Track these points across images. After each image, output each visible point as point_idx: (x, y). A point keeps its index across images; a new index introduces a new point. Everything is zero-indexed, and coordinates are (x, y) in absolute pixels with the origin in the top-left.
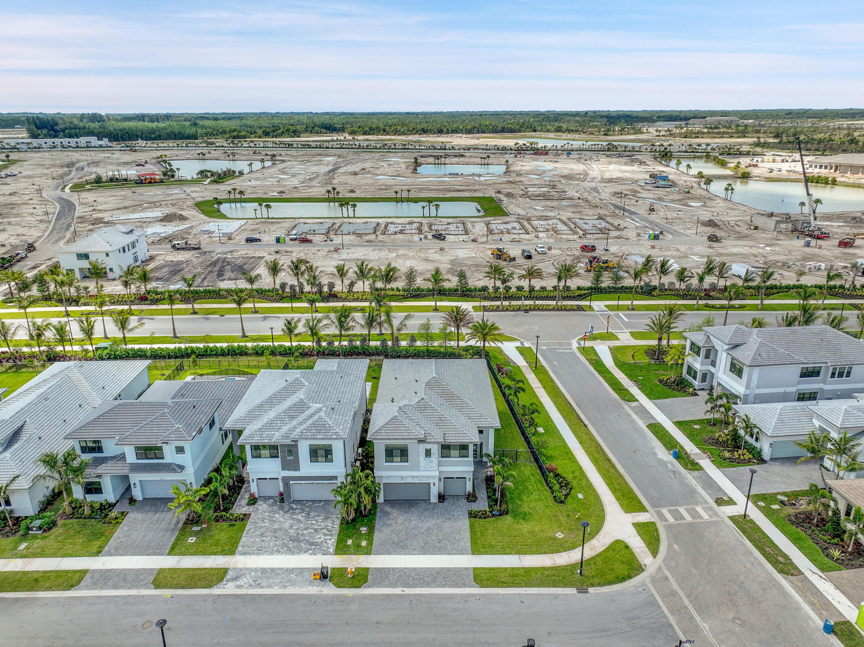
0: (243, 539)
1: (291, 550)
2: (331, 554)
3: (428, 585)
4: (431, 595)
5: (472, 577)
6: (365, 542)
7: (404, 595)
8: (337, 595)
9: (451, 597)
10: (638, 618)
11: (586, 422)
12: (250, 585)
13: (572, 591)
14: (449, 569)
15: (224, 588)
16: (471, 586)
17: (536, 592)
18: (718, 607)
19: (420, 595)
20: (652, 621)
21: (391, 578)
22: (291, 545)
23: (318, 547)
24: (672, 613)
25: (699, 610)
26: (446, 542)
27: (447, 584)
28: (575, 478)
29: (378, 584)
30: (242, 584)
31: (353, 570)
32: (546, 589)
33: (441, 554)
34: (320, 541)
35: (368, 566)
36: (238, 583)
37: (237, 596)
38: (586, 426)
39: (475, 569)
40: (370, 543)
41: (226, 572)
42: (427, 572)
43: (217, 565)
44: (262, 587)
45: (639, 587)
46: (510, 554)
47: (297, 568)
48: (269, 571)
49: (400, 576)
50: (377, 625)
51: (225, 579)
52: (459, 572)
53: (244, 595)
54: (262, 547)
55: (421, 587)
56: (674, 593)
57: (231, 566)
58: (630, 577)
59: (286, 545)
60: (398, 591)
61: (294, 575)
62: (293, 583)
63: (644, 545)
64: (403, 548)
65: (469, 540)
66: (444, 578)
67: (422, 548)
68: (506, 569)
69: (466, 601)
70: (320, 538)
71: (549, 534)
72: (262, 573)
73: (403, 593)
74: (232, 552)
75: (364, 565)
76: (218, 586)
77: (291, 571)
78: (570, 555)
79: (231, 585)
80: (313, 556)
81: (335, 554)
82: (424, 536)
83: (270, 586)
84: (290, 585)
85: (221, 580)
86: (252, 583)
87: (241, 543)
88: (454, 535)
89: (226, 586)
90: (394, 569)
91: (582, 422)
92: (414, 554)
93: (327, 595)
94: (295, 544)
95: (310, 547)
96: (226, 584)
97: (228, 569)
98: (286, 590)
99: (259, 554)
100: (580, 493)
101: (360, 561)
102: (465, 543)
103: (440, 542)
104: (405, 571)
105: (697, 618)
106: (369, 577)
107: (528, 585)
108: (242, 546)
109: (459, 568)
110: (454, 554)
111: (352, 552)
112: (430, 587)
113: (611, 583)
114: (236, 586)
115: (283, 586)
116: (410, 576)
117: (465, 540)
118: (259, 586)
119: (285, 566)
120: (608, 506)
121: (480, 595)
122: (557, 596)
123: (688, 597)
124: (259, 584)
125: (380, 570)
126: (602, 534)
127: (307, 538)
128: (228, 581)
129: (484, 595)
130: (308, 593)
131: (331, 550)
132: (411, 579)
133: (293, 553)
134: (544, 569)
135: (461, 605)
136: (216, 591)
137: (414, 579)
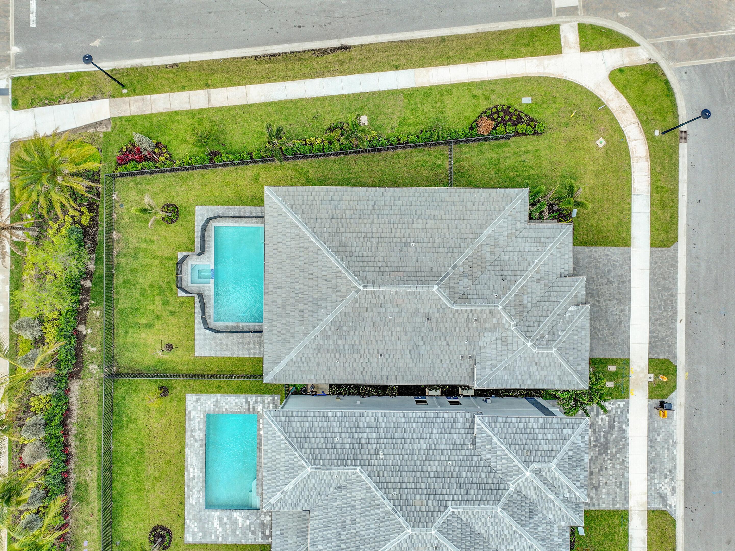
0: (603, 506)
1: (621, 449)
2: (628, 403)
3: (673, 296)
4: (688, 293)
5: (663, 249)
6: (609, 367)
7: (687, 320)
8: (686, 388)
9: (690, 273)
10: (722, 91)
11: (335, 43)
12: (672, 480)
13: (683, 148)
14: (653, 273)
15: (675, 506)
16: (676, 251)
17: (685, 186)
18: (712, 7)
19: (687, 304)
20: (726, 78)
21: (664, 335)
22: (614, 451)
23: (616, 419)
24: (717, 55)
25: (715, 27)
26: (612, 274)
27: (673, 276)
28: (487, 98)
29: (672, 347)
30: (669, 489)
31: (652, 376)
32: (680, 174)
33: (630, 281)
34: (607, 419)
35: (647, 360)
36: (669, 494)
37: (687, 488)
38: (345, 48)
39: (652, 245)
40: (613, 361)
41: (653, 510)
42: (656, 296)
44: (675, 467)
45: (681, 77)
46: (630, 204)
47: (648, 436)
48: (651, 465)
49: (661, 325)
50: (727, 345)
51: (664, 508)
52: (656, 263)
53: (685, 482)
54: (616, 482)
55: (676, 303)
56: (692, 44)
57: (645, 508)
58: (667, 82)
59: (613, 456)
60: (681, 328)
61: (658, 438)
62: (669, 436)
63: (618, 50)
64: (620, 324)
65: (608, 248)
66: (664, 278)
67: (620, 302)
68: (652, 212)
69: (697, 258)
70: (602, 419)
71: (599, 154)
72: (655, 472)
73: (684, 322)
75: (645, 364)
76: (673, 512)
77: (652, 442)
78: (632, 138)
79: (671, 500)
80: (630, 423)
81: (628, 398)
82: (601, 301)
83: (673, 459)
84: (673, 438)
85: (664, 513)
86: (669, 479)
87: (611, 507)
88: (601, 266)
89: (673, 504)
90: (651, 332)
91: (333, 50)
92: (629, 311)
93: (686, 398)
94: (612, 445)
95: (616, 428)
96: (671, 505)
97: (648, 511)
98: (678, 441)
99: (627, 483)
100: (520, 98)
101: (639, 370)
102: (614, 253)
103: (611, 282)
104: (653, 319)
105: (724, 33)
106: (662, 357)
107: (675, 191)
108: (614, 505)
109: (651, 263)
110: (630, 267)
111: (624, 380)
112: (676, 294)
113: (674, 105)
114: (673, 494)
115: (672, 446)
116: (660, 315)
117: (609, 253)
118: (673, 470)
119: (645, 449)
120: (547, 71)
121: (688, 244)
122: (691, 166)
123: (698, 31)
124: (670, 471)
125: (652, 346)
126: (599, 93)
127: (602, 434)
128: (666, 505)
129: (689, 239)
130: (683, 418)
131: (623, 403)
132: (665, 314)
133: (626, 446)
134: (653, 169)
135: (703, 264)
136: (679, 514)
137: (666, 311)
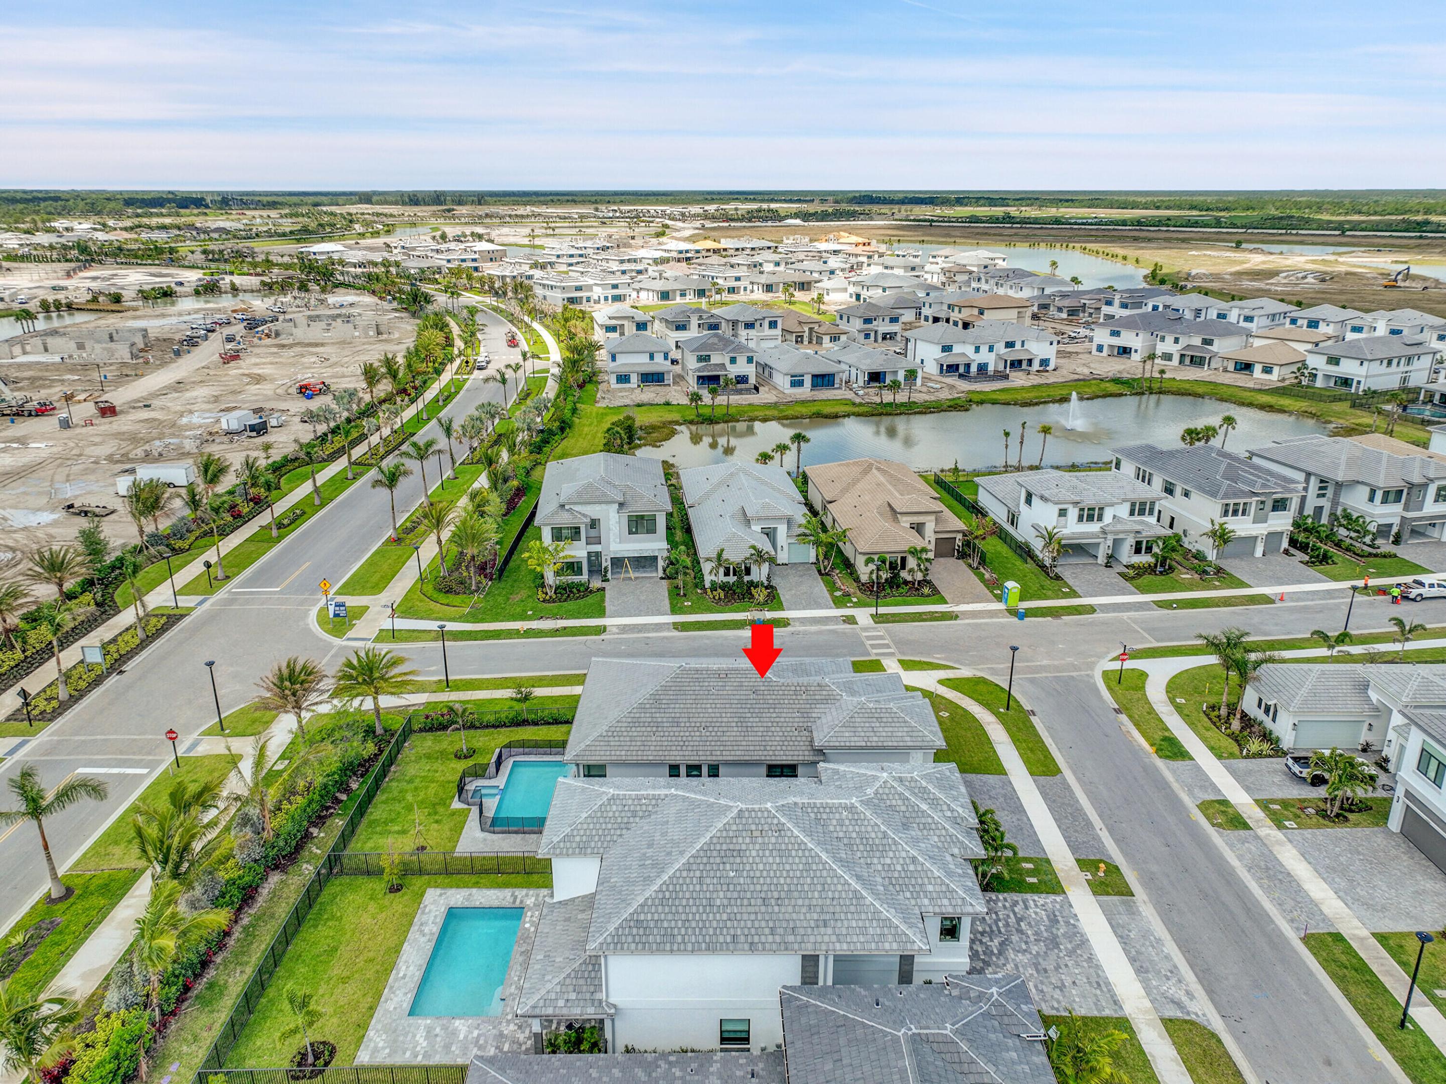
0: (1086, 1012)
1: (1080, 945)
2: (1067, 897)
5: (1047, 777)
6: (1025, 864)
7: (1107, 828)
12: (1180, 981)
13: (1035, 719)
14: (1043, 792)
15: (1204, 1015)
16: (1064, 779)
19: (1100, 816)
21: (1085, 839)
22: (1069, 946)
23: (1058, 913)
27: (1071, 797)
29: (1099, 848)
30: (1182, 993)
31: (1088, 873)
32: (1040, 732)
34: (1044, 912)
35: (1073, 860)
36: (1185, 998)
37: (1211, 994)
40: (1023, 859)
41: (1170, 1020)
43: (1163, 1038)
44: (1176, 967)
47: (1114, 932)
48: (1138, 963)
49: (1077, 832)
51: (1188, 1018)
52: (1044, 786)
53: (1203, 986)
54: (1091, 982)
55: (1085, 815)
57: (1154, 1016)
59: (1072, 952)
60: (1104, 834)
61: (1131, 934)
62: (1146, 934)
63: (941, 671)
64: (1021, 829)
66: (1060, 798)
67: (1013, 812)
72: (1147, 972)
73: (1104, 829)
74: (1123, 1024)
76: (1206, 1023)
77: (1123, 939)
79: (1194, 1007)
80: (1080, 917)
81: (1065, 893)
83: (1168, 958)
84: (1153, 935)
85: (1191, 1022)
86: (1174, 980)
87: (1095, 1013)
89: (1200, 1013)
90: (1066, 837)
92: (1028, 819)
94: (1063, 940)
95: (1062, 923)
96: (1197, 1014)
97: (1162, 1020)
98: (1163, 938)
99: (1108, 984)
101: (1066, 867)
102: (989, 779)
106: (1093, 857)
108: (1102, 1010)
111: (1051, 876)
112: (1082, 809)
114: (1191, 999)
115: (1157, 943)
116: (1071, 824)
118: (1174, 970)
124: (1171, 972)
125: (1073, 847)
127: (1043, 927)
128: (1188, 1013)
130: (1156, 914)
131: (1059, 899)
132: (1077, 823)
133: (1085, 941)
136: (1217, 1024)
137: (1076, 821)
